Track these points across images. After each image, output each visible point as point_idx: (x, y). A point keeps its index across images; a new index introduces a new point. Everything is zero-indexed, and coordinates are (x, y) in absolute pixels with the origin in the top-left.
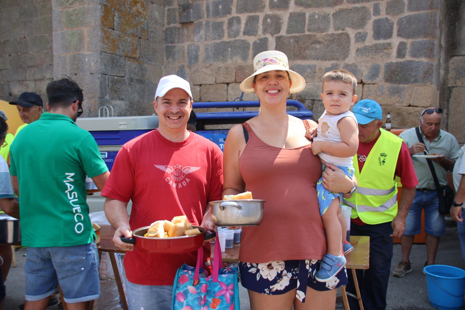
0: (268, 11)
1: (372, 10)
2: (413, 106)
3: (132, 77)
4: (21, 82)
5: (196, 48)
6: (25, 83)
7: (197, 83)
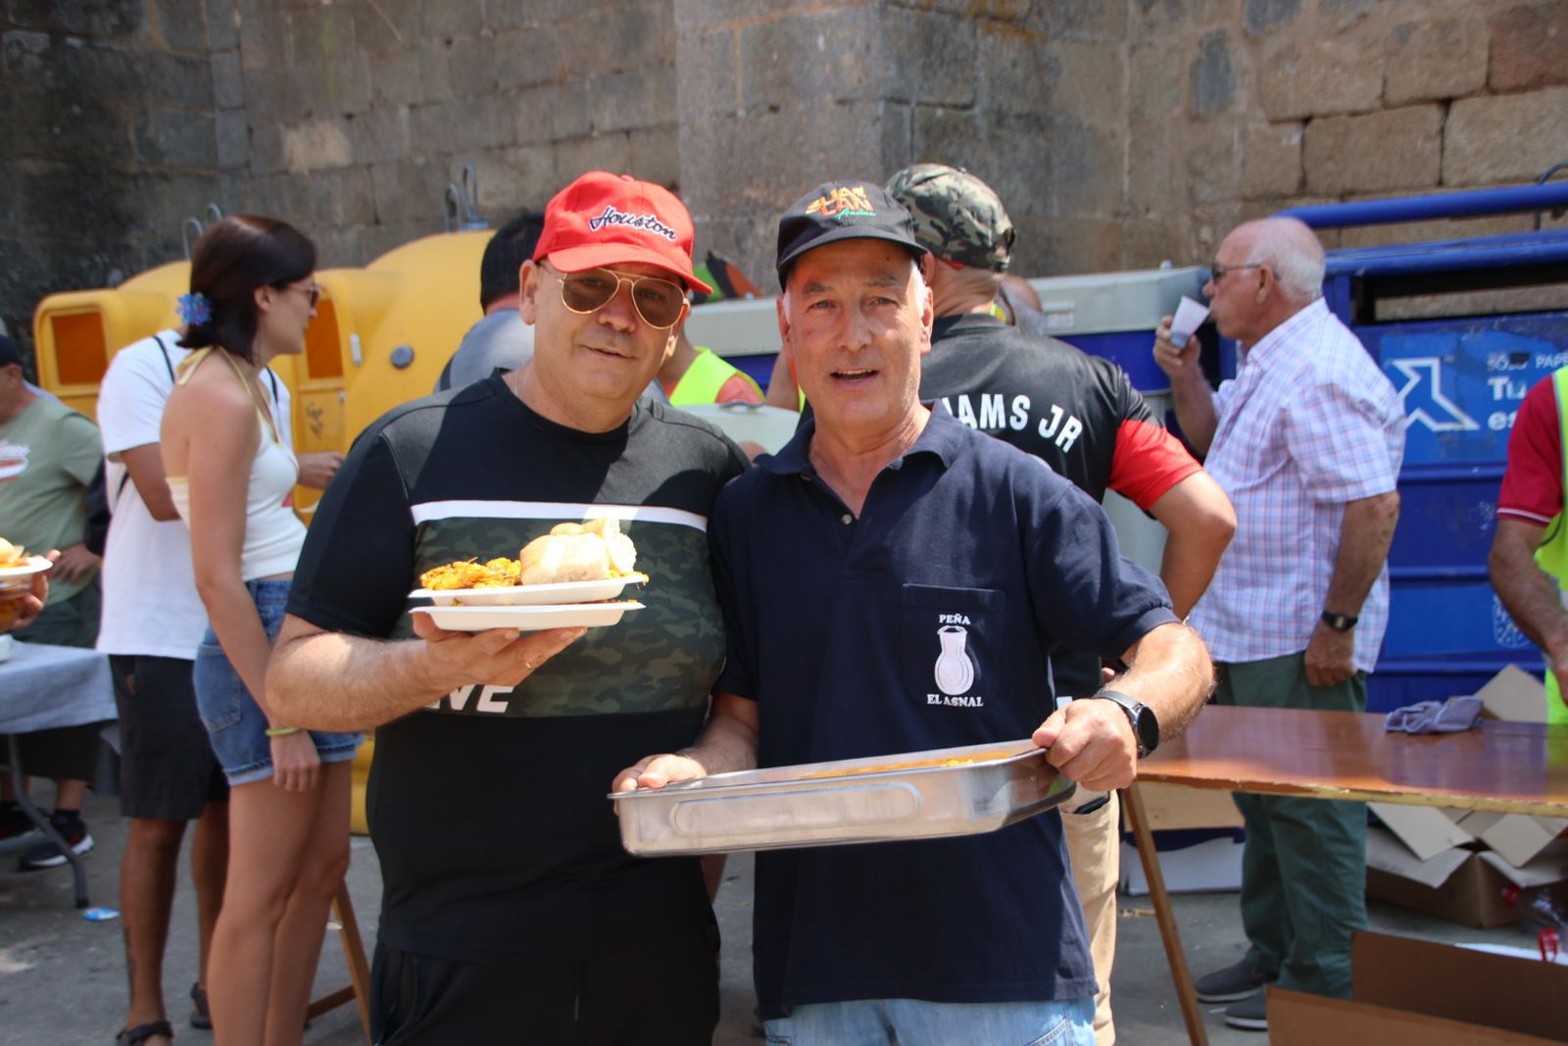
3: (1000, 106)
4: (495, 153)
6: (511, 155)
7: (1290, 113)
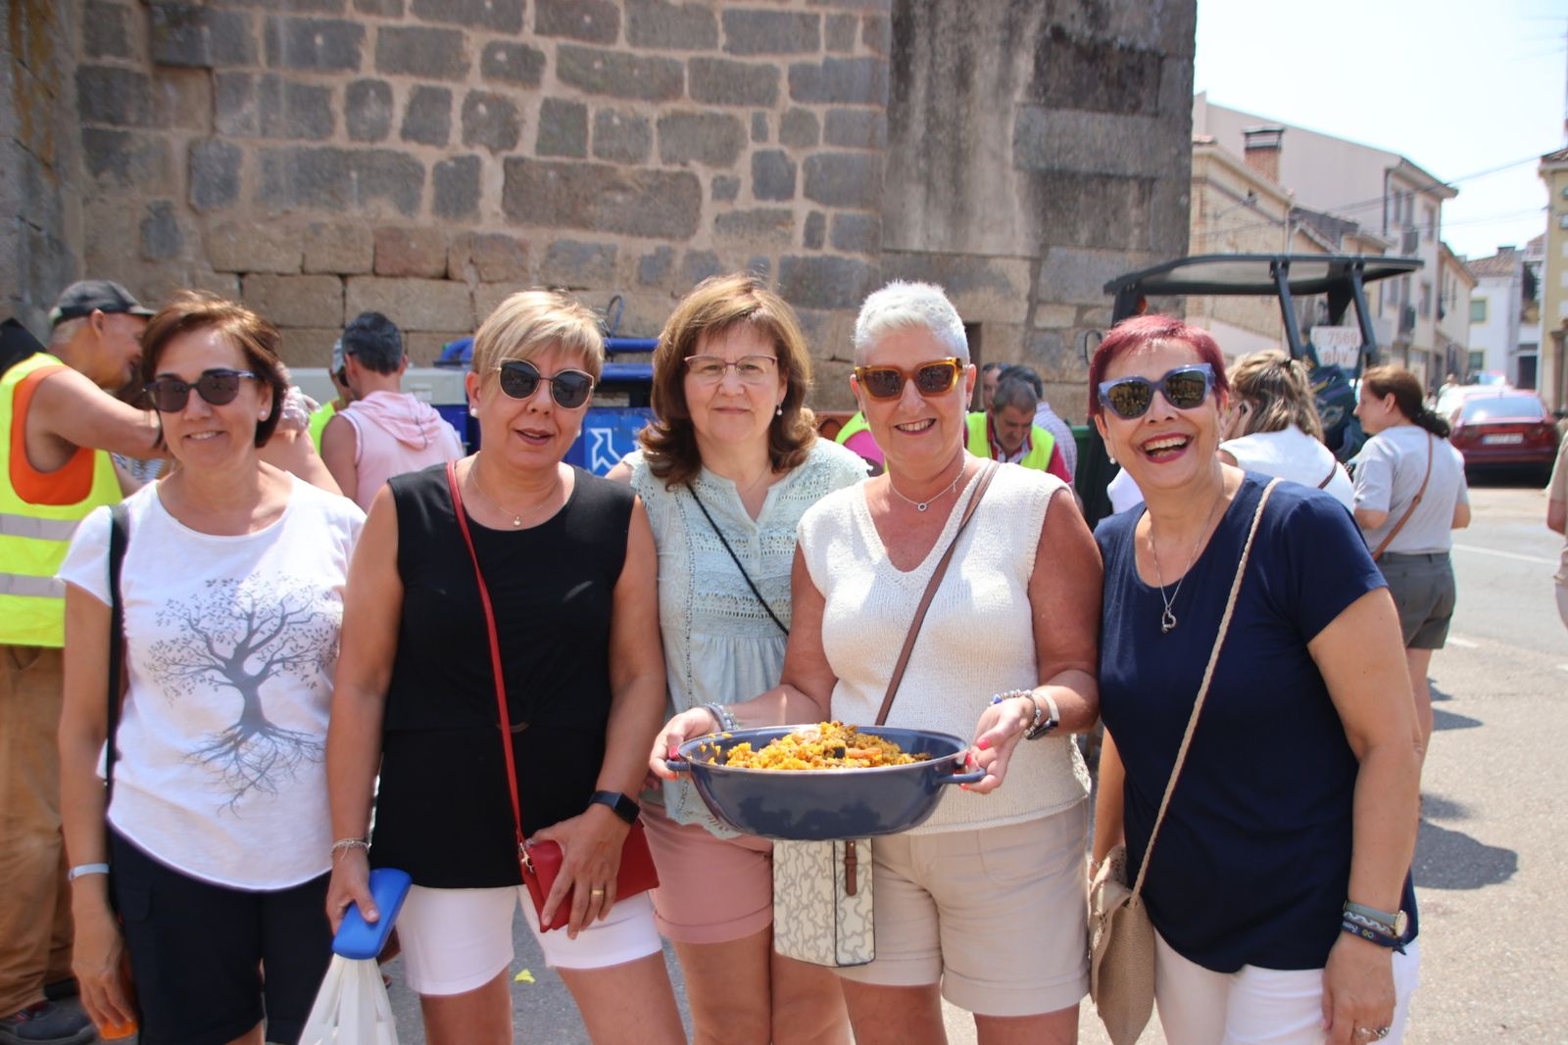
0: (476, 81)
1: (748, 127)
2: (840, 360)
5: (226, 154)
7: (233, 267)
